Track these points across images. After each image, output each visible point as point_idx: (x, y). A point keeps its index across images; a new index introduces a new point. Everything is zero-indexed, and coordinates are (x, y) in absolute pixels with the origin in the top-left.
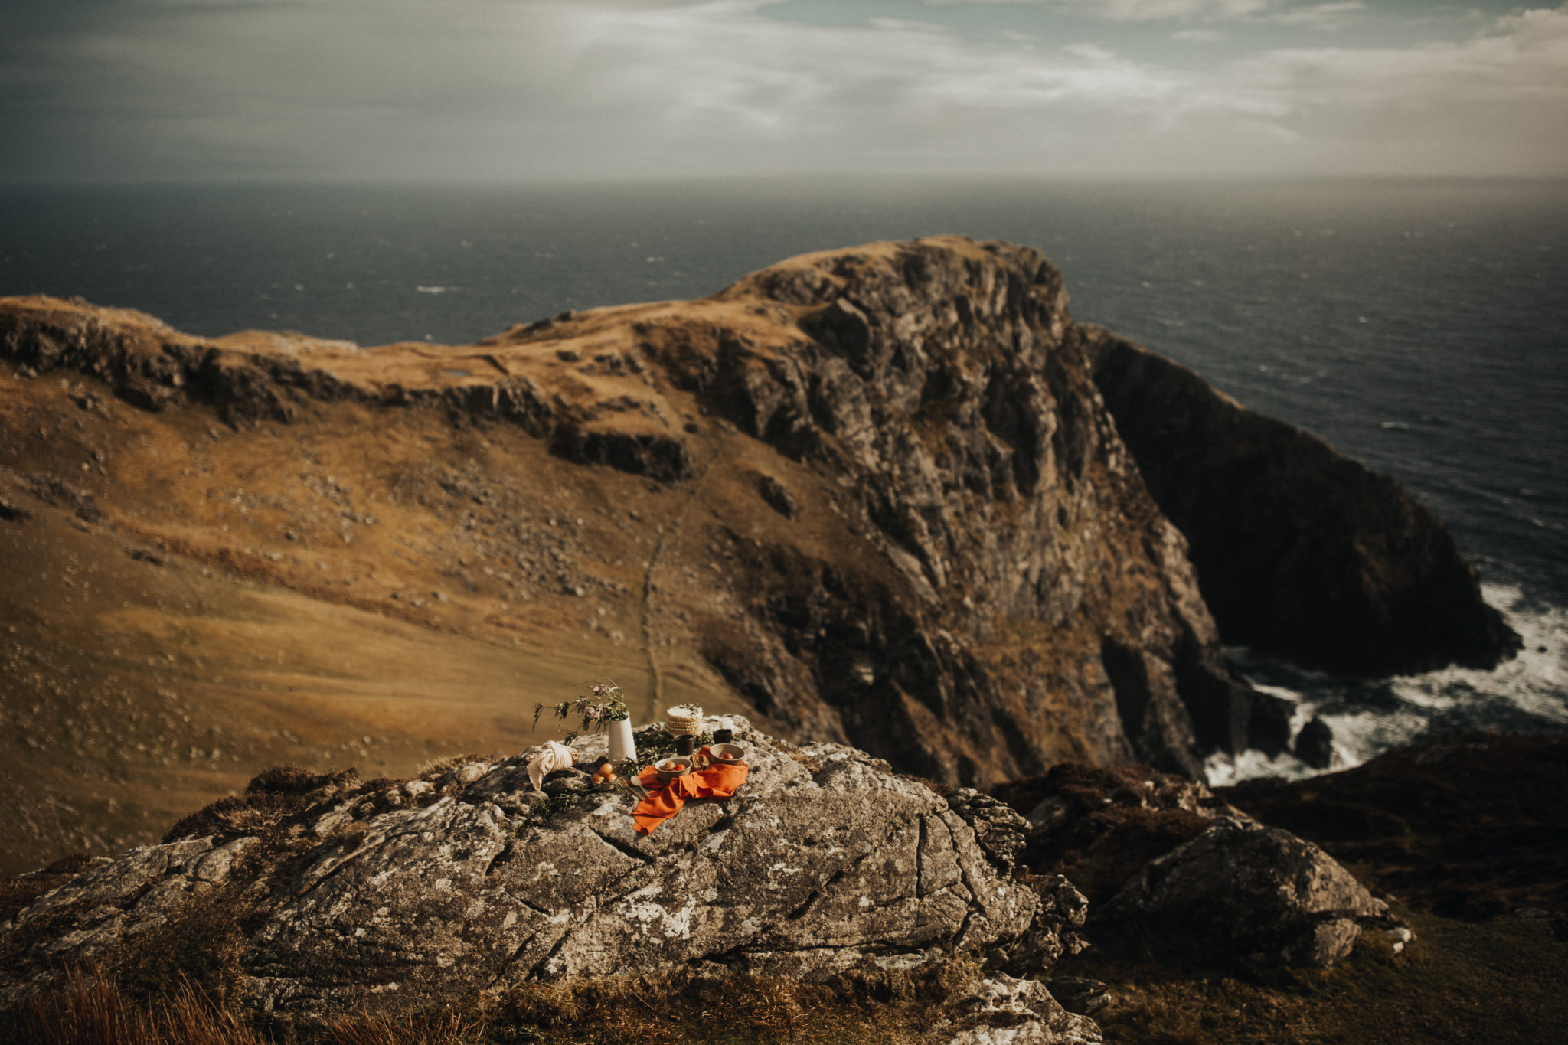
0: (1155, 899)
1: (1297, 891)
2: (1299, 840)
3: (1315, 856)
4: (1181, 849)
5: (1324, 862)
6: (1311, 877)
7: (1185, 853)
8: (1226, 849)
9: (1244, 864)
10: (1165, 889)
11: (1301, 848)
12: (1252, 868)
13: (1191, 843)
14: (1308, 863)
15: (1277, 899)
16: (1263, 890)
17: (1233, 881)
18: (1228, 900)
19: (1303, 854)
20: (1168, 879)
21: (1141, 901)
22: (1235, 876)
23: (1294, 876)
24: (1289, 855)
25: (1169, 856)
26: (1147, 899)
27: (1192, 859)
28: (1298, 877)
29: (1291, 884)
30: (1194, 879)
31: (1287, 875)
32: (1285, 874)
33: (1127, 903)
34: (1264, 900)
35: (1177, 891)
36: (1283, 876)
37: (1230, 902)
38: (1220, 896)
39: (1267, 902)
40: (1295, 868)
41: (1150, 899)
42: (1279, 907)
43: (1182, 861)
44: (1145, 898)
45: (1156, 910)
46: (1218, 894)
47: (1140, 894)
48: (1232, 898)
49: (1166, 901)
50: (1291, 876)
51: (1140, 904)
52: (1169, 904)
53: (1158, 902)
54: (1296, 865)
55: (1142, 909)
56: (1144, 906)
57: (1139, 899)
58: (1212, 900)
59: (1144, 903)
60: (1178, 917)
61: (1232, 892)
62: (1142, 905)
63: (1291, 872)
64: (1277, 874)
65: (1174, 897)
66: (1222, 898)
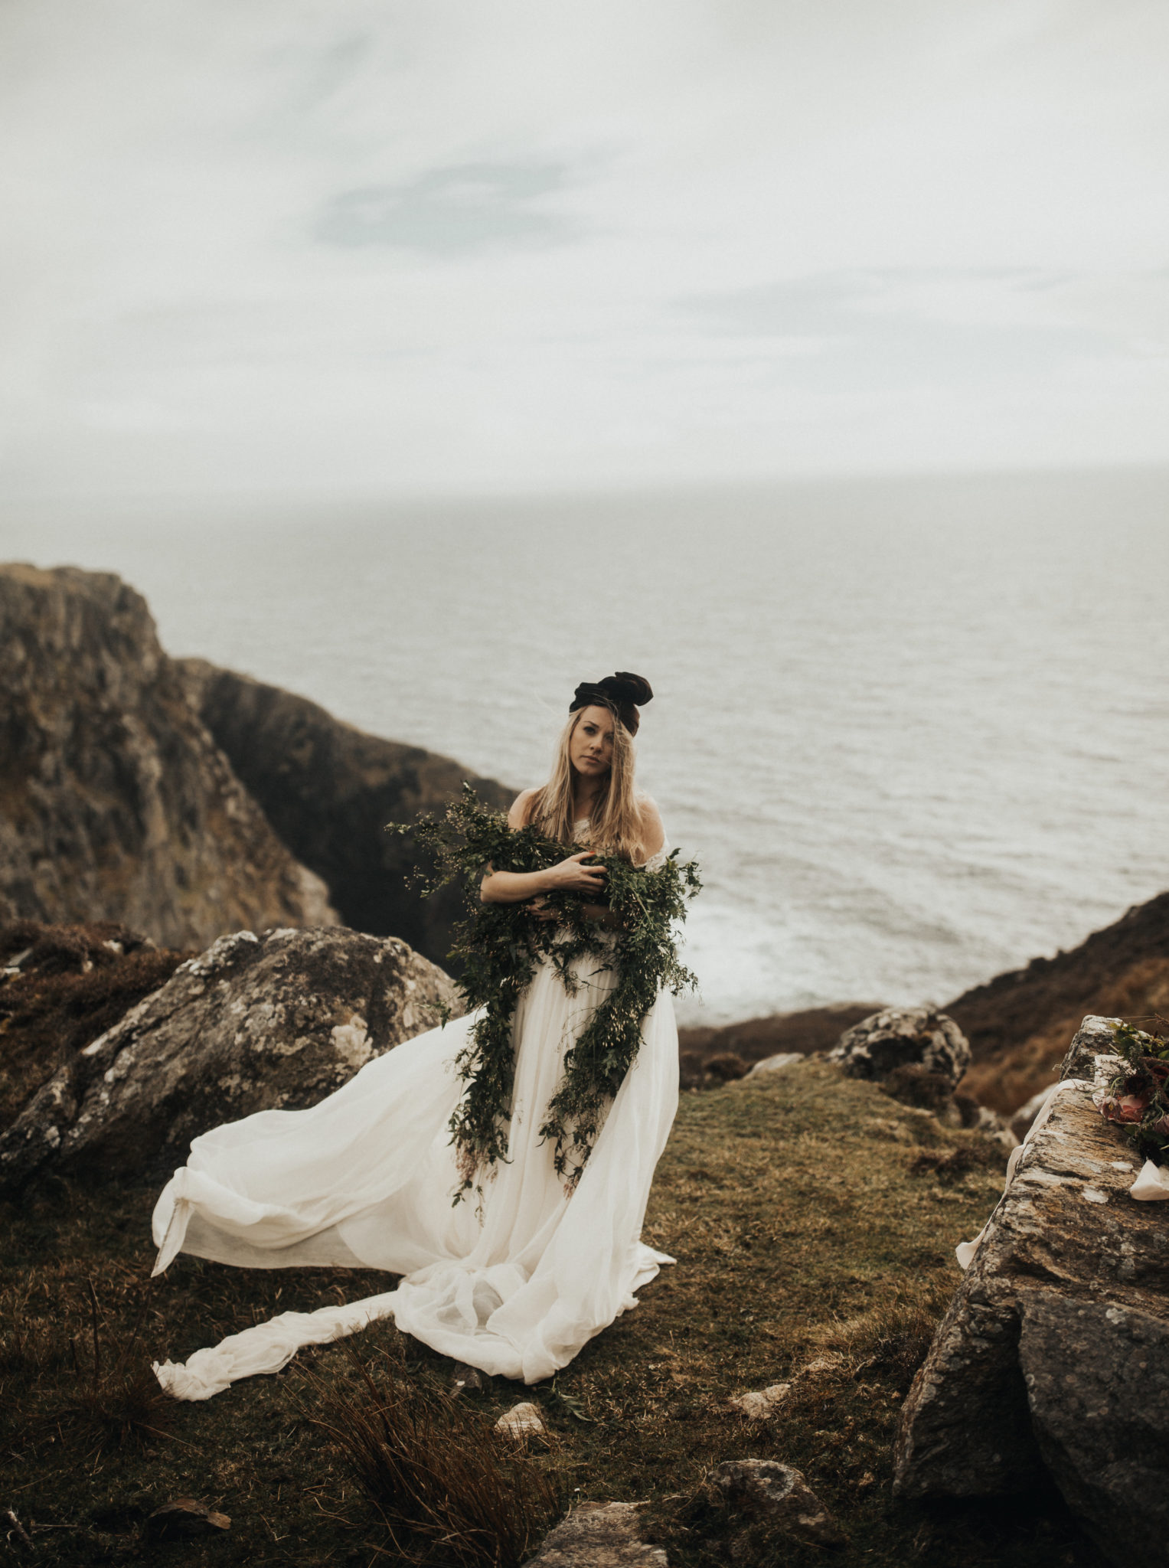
0: (85, 1119)
1: (371, 1032)
2: (367, 937)
3: (402, 960)
4: (135, 1015)
5: (422, 973)
6: (398, 1000)
7: (147, 1014)
8: (224, 985)
9: (260, 1000)
10: (104, 1096)
11: (370, 949)
12: (275, 1002)
13: (157, 994)
14: (389, 973)
15: (333, 1056)
16: (302, 1042)
17: (239, 1038)
18: (233, 1082)
19: (377, 959)
20: (110, 1076)
21: (53, 1131)
22: (242, 1028)
23: (362, 1002)
24: (350, 963)
25: (114, 1031)
26: (66, 1124)
27: (157, 1025)
28: (370, 1005)
29: (356, 1018)
30: (161, 1058)
31: (349, 1005)
32: (344, 1004)
33: (23, 1142)
34: (307, 1063)
35: (127, 1093)
36: (341, 1008)
37: (239, 1086)
38: (219, 1078)
39: (312, 1066)
40: (363, 990)
41: (72, 1123)
42: (338, 1074)
43: (139, 1035)
44: (61, 1123)
45: (87, 1143)
46: (215, 1075)
47: (51, 1116)
48: (244, 1077)
49: (106, 1118)
50: (357, 1005)
51: (54, 1139)
52: (113, 1123)
53: (88, 1126)
54: (366, 983)
55: (58, 1150)
56: (61, 1143)
57: (48, 1129)
58: (202, 1091)
59: (62, 1136)
60: (138, 1149)
61: (242, 1063)
62: (58, 1140)
63: (354, 997)
64: (326, 1004)
65: (120, 1106)
66: (221, 1083)
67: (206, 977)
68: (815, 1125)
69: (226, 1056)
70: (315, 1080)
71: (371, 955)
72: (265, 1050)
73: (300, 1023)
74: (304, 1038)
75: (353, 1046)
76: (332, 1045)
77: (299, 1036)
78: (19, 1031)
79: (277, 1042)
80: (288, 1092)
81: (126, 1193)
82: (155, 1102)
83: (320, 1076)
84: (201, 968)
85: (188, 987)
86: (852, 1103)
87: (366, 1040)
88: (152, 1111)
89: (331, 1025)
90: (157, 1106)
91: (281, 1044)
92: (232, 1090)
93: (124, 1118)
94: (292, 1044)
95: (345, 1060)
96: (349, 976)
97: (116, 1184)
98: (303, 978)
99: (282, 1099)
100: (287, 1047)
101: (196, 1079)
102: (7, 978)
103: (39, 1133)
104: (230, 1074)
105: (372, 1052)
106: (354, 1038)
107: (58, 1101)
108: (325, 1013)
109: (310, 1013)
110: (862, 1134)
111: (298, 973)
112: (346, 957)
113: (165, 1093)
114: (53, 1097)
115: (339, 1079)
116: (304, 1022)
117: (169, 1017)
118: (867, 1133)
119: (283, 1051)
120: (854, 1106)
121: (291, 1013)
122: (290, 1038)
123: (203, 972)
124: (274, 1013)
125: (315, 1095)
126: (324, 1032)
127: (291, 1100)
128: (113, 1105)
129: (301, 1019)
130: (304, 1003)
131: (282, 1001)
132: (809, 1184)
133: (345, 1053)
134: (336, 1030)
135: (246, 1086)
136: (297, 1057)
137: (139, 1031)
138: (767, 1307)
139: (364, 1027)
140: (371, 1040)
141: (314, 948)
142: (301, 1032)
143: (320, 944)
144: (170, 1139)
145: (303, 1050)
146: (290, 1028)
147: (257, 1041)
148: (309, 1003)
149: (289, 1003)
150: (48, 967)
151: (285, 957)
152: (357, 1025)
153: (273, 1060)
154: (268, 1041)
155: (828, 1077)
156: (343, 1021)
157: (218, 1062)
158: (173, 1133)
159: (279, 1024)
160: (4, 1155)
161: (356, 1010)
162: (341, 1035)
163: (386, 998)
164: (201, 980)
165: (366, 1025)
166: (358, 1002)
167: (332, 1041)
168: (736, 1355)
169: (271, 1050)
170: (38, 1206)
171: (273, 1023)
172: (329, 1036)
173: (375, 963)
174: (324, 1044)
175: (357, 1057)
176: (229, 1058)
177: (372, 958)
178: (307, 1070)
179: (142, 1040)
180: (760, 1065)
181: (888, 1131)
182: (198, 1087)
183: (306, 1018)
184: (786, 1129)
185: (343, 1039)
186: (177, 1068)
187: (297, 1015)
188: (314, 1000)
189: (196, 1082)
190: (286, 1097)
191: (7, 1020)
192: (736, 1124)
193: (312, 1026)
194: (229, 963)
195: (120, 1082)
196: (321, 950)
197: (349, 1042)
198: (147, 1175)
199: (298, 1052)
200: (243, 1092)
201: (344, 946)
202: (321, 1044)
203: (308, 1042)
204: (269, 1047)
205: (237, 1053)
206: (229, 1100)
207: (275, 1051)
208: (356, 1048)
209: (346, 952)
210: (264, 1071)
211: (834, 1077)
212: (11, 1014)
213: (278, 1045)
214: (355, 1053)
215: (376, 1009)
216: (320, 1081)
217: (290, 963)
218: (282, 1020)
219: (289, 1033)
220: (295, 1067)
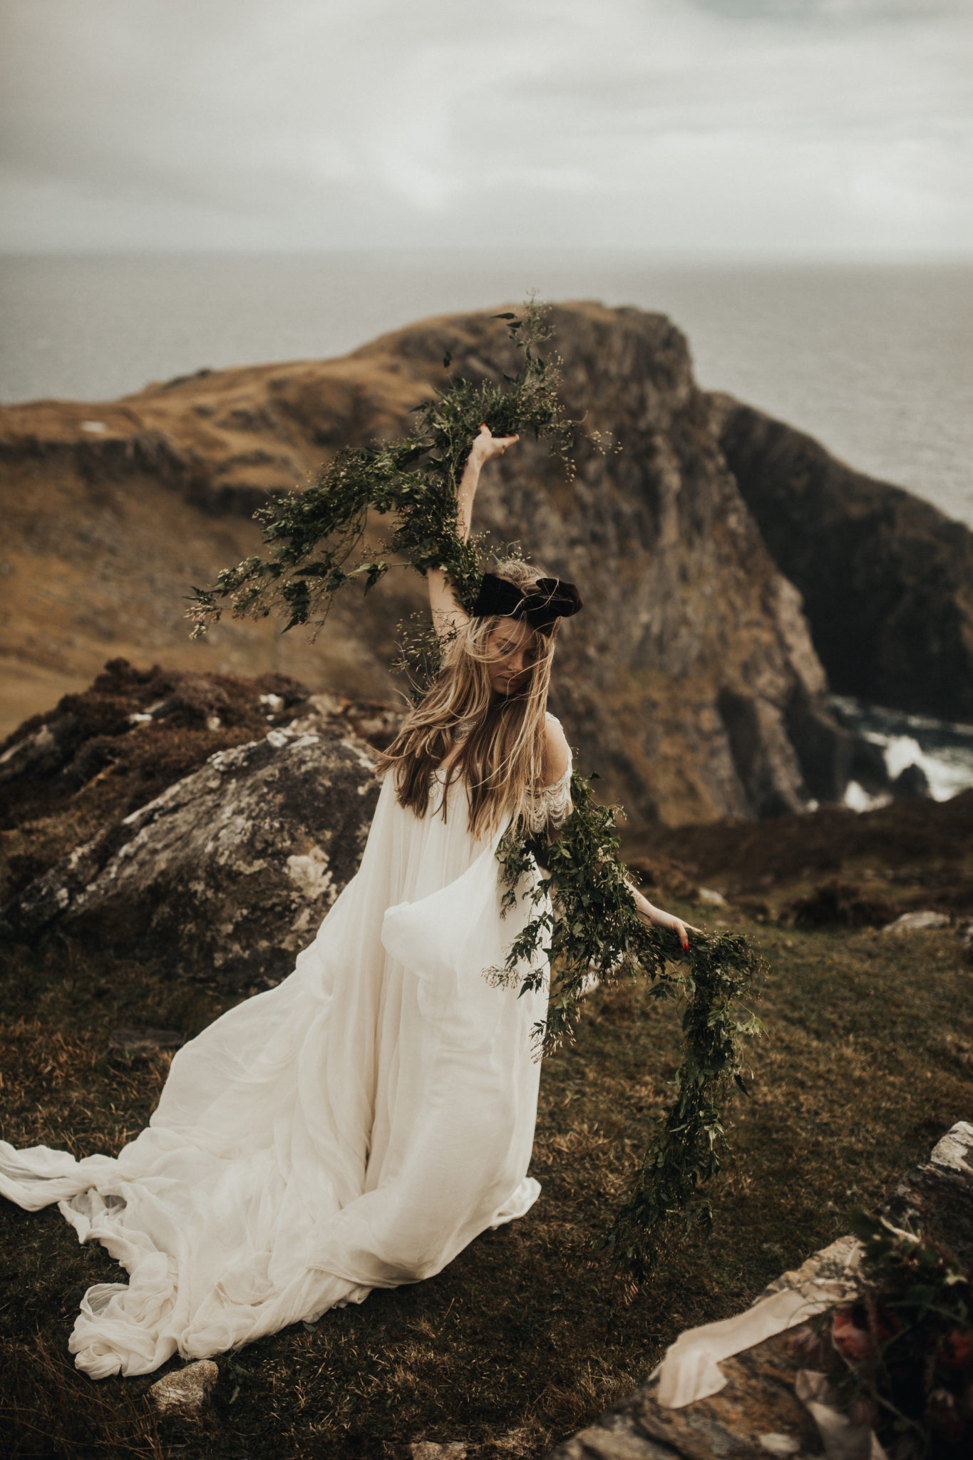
0: (93, 887)
1: (332, 866)
4: (168, 794)
8: (232, 785)
9: (241, 812)
10: (113, 869)
13: (189, 780)
15: (287, 884)
16: (259, 864)
17: (210, 847)
18: (199, 887)
19: (362, 791)
20: (125, 850)
21: (63, 893)
22: (217, 837)
23: (328, 835)
24: (328, 790)
25: (151, 805)
26: (76, 887)
27: (175, 810)
28: (335, 841)
29: (317, 851)
30: (159, 846)
31: (313, 835)
32: (307, 834)
33: (38, 897)
34: (263, 886)
35: (128, 871)
36: (303, 837)
37: (204, 892)
38: (189, 881)
39: (268, 889)
40: (333, 821)
41: (82, 889)
42: (293, 901)
43: (161, 816)
44: (73, 885)
45: (86, 911)
46: (186, 877)
47: (64, 878)
48: (207, 885)
49: (107, 890)
50: (321, 837)
51: (63, 900)
52: (111, 899)
53: (94, 894)
54: (338, 815)
55: (65, 910)
56: (69, 905)
57: (59, 889)
58: (175, 889)
59: (71, 898)
60: (128, 925)
61: (206, 872)
62: (66, 902)
63: (321, 828)
64: (289, 831)
65: (120, 883)
66: (191, 885)
67: (223, 773)
68: (874, 1025)
69: (196, 861)
70: (270, 902)
71: (356, 785)
72: (226, 864)
73: (259, 846)
74: (261, 861)
75: (308, 878)
76: (285, 874)
77: (257, 857)
78: (117, 779)
79: (237, 859)
80: (247, 908)
81: (117, 962)
82: (142, 888)
83: (275, 900)
84: (222, 763)
85: (208, 779)
86: (944, 1003)
87: (325, 873)
88: (139, 895)
89: (289, 853)
90: (143, 892)
91: (240, 862)
92: (199, 895)
93: (118, 895)
94: (250, 864)
95: (299, 889)
96: (321, 805)
97: (112, 952)
98: (280, 799)
99: (241, 914)
100: (245, 866)
101: (171, 876)
102: (136, 723)
103: (52, 892)
104: (198, 879)
105: (328, 887)
106: (311, 871)
107: (72, 866)
108: (284, 841)
109: (270, 837)
110: (921, 1050)
111: (278, 792)
112: (328, 784)
113: (149, 882)
114: (70, 861)
115: (294, 906)
116: (263, 845)
117: (186, 804)
118: (928, 1050)
119: (242, 869)
120: (942, 1007)
121: (256, 830)
122: (249, 858)
123: (222, 768)
124: (243, 829)
125: (271, 917)
126: (280, 860)
127: (250, 916)
128: (116, 879)
129: (260, 842)
130: (267, 827)
131: (254, 819)
132: (783, 1119)
133: (300, 883)
134: (292, 860)
135: (210, 894)
136: (254, 876)
137: (161, 812)
138: (585, 1296)
139: (323, 860)
140: (330, 874)
141: (303, 769)
142: (260, 854)
143: (310, 765)
144: (154, 924)
145: (260, 872)
146: (250, 849)
147: (222, 854)
148: (271, 827)
149: (257, 822)
150: (174, 720)
151: (277, 772)
152: (316, 857)
153: (233, 876)
154: (230, 856)
155: (944, 959)
156: (302, 851)
157: (189, 865)
158: (155, 921)
159: (242, 842)
160: (24, 905)
161: (318, 842)
162: (297, 865)
163: (358, 833)
164: (219, 775)
165: (327, 858)
166: (324, 834)
167: (285, 870)
168: (495, 1360)
169: (231, 866)
170: (48, 955)
171: (237, 840)
172: (284, 864)
173: (357, 795)
174: (278, 871)
175: (312, 889)
176: (198, 864)
177: (356, 788)
178: (263, 891)
179: (160, 821)
180: (906, 917)
181: (954, 1052)
182: (173, 884)
183: (266, 842)
184: (840, 1023)
185: (298, 870)
186: (162, 862)
187: (258, 837)
188: (277, 825)
189: (171, 880)
190: (245, 912)
191: (112, 767)
192: (793, 1004)
193: (270, 851)
194: (245, 764)
195: (128, 859)
196: (307, 772)
197: (305, 873)
198: (137, 950)
199: (255, 873)
200: (207, 899)
201: (332, 771)
202: (276, 870)
203: (265, 865)
204: (230, 862)
205: (204, 860)
206: (197, 902)
207: (235, 868)
208: (312, 880)
209: (330, 779)
210: (225, 884)
211: (950, 962)
212: (117, 761)
213: (238, 863)
214: (310, 884)
215: (343, 843)
216: (274, 905)
217: (280, 779)
218: (245, 839)
219: (249, 853)
220: (252, 886)
